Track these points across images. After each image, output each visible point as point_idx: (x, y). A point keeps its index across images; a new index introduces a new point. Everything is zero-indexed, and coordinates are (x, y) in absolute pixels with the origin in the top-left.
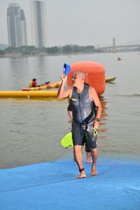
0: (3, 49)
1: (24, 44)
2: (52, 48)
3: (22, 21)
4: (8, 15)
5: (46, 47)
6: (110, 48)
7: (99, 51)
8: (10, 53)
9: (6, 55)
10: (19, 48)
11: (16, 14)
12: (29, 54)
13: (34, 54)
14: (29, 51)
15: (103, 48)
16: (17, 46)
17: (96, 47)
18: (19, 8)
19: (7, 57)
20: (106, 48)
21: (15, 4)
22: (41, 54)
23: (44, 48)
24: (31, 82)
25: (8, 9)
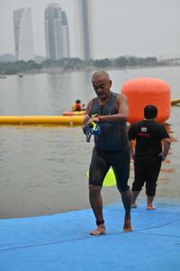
0: (39, 62)
1: (66, 56)
2: (102, 61)
3: (64, 27)
4: (46, 18)
5: (95, 59)
6: (176, 60)
7: (163, 64)
8: (48, 67)
9: (43, 70)
10: (59, 61)
11: (56, 17)
12: (73, 68)
13: (79, 68)
14: (72, 64)
15: (169, 60)
16: (57, 58)
17: (159, 59)
18: (60, 9)
19: (44, 72)
20: (173, 60)
21: (54, 4)
22: (87, 68)
23: (91, 60)
24: (74, 104)
25: (46, 10)
